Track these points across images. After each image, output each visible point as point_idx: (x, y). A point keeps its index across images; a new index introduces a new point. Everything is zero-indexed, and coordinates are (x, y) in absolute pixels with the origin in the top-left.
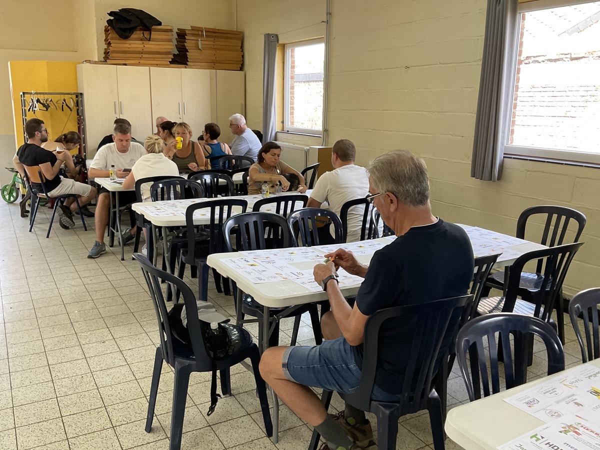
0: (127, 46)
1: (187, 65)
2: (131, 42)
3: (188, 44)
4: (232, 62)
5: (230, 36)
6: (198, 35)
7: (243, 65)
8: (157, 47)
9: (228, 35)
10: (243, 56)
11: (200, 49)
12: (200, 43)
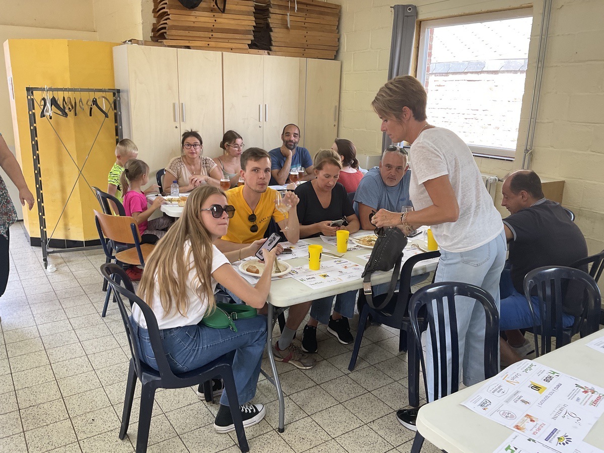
0: (193, 19)
1: (270, 50)
2: (197, 13)
3: (274, 20)
4: (326, 48)
5: (326, 10)
6: (286, 8)
7: (338, 52)
8: (232, 22)
9: (322, 9)
10: (339, 39)
11: (287, 28)
12: (288, 18)
